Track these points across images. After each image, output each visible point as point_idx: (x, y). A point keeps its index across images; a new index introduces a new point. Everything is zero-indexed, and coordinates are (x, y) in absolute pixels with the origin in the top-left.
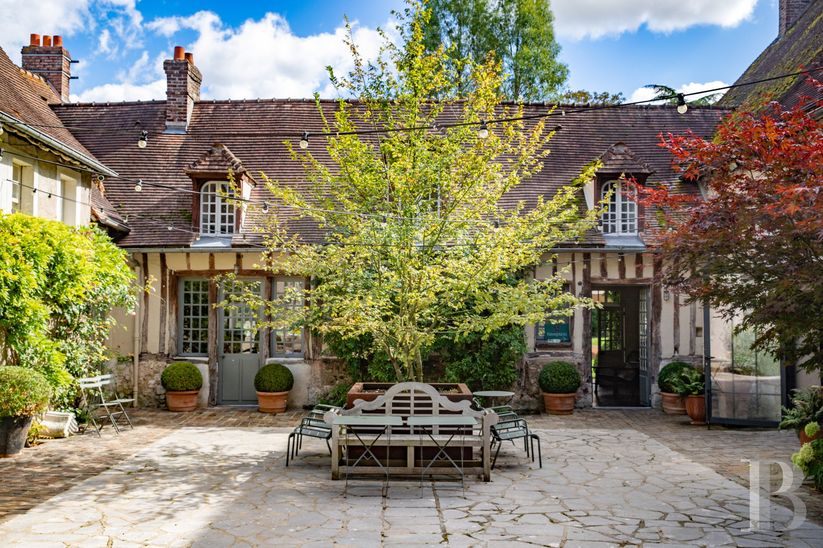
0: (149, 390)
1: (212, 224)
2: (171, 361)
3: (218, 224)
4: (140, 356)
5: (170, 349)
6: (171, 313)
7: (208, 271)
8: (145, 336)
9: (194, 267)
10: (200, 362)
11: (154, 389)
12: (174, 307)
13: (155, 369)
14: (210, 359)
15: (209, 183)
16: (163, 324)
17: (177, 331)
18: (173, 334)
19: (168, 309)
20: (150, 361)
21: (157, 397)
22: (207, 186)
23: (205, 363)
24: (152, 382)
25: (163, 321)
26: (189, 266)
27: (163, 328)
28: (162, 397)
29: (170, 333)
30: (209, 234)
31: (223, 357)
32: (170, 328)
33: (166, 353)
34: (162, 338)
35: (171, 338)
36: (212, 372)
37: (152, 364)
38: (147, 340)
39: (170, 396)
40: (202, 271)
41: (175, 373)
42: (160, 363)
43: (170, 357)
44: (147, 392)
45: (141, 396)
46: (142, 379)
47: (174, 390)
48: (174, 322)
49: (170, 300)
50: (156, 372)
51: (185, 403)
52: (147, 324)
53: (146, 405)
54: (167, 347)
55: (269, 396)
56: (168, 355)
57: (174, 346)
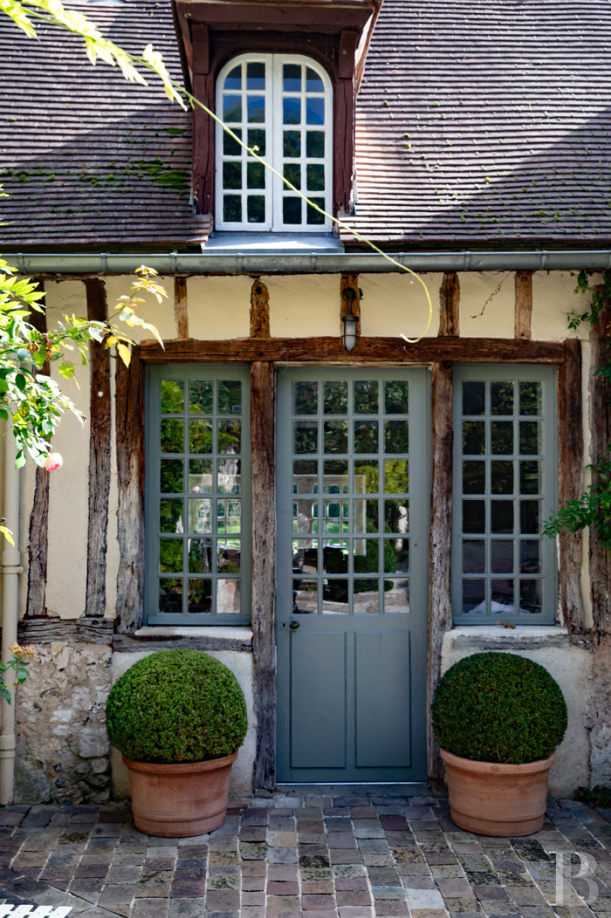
0: (55, 745)
1: (256, 192)
2: (127, 642)
3: (274, 193)
4: (22, 627)
5: (123, 603)
6: (124, 484)
7: (247, 342)
8: (37, 558)
9: (201, 331)
10: (224, 644)
11: (69, 740)
12: (134, 462)
13: (73, 671)
14: (258, 636)
15: (243, 60)
16: (99, 520)
17: (143, 541)
18: (133, 550)
19: (114, 469)
20: (56, 645)
21: (81, 767)
22: (238, 69)
23: (242, 647)
24: (63, 715)
25: (97, 506)
26: (183, 326)
27: (96, 532)
28: (100, 767)
29: (123, 550)
30: (245, 225)
31: (294, 626)
32: (121, 530)
33: (110, 614)
34: (95, 566)
35: (123, 564)
36: (264, 677)
37: (63, 653)
38: (44, 574)
39: (143, 781)
40: (227, 344)
41: (161, 697)
42: (89, 653)
43: (123, 627)
44: (46, 750)
45: (28, 765)
46: (28, 705)
47: (159, 760)
48: (134, 513)
49: (121, 439)
50: (75, 683)
51: (199, 803)
52: (44, 520)
53: (44, 795)
54: (111, 596)
55: (505, 777)
56: (118, 621)
57: (134, 593)
